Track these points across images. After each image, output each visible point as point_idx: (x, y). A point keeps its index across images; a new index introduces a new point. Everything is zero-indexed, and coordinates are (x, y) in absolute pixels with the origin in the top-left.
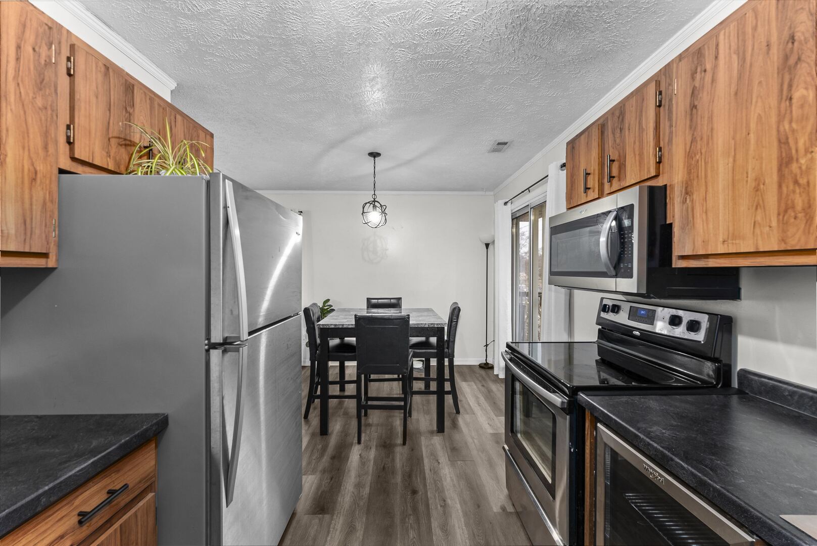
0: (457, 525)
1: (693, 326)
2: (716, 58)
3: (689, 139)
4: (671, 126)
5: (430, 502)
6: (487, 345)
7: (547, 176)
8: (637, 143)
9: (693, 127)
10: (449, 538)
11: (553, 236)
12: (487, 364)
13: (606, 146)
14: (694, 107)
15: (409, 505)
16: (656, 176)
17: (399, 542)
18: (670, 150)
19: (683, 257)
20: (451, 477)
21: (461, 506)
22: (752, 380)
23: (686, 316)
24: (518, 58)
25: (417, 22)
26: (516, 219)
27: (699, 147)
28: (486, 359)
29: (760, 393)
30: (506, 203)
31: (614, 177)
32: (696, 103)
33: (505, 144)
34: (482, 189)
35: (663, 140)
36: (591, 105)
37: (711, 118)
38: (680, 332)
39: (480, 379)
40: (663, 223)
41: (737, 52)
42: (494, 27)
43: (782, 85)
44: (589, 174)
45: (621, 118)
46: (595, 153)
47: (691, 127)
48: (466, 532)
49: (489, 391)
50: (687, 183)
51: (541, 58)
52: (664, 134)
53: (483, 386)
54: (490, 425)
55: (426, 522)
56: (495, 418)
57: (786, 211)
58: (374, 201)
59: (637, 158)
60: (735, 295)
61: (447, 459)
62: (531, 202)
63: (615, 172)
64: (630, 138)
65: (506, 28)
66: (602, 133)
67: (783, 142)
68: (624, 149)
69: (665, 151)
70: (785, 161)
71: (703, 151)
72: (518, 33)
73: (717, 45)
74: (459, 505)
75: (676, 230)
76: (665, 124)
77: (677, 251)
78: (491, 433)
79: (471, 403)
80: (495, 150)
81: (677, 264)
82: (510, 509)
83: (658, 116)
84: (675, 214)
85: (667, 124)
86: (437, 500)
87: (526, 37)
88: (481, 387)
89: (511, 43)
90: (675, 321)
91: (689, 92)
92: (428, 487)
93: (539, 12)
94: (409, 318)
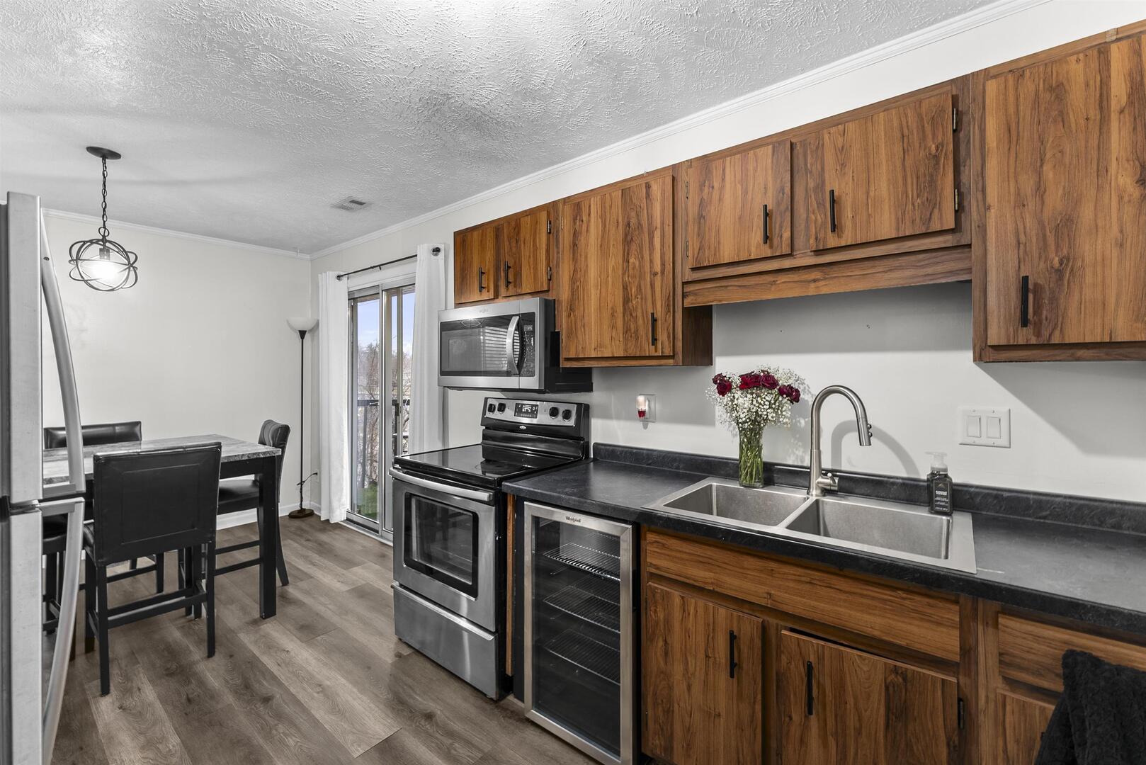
0: (350, 699)
1: (567, 415)
2: (589, 215)
3: (572, 268)
4: (558, 253)
5: (300, 697)
6: (302, 483)
7: (416, 256)
8: (532, 259)
9: (575, 260)
10: (347, 714)
11: (443, 333)
12: (302, 510)
13: (502, 251)
14: (575, 245)
15: (267, 717)
16: (548, 291)
17: (276, 759)
18: (558, 272)
19: (568, 359)
20: (315, 658)
21: (346, 678)
22: (601, 449)
23: (562, 408)
24: (419, 129)
25: (316, 44)
26: (354, 300)
27: (579, 276)
28: (301, 504)
29: (605, 458)
30: (339, 277)
31: (510, 283)
32: (577, 243)
33: (361, 204)
34: (295, 249)
35: (552, 262)
36: (471, 195)
37: (586, 257)
38: (558, 421)
39: (299, 533)
40: (553, 330)
41: (601, 218)
42: (407, 93)
43: (624, 252)
44: (484, 273)
45: (516, 230)
46: (490, 255)
47: (573, 258)
48: (365, 698)
49: (320, 544)
50: (571, 302)
51: (441, 139)
52: (553, 257)
53: (308, 540)
54: (342, 582)
55: (306, 718)
56: (345, 572)
57: (626, 332)
58: (104, 240)
59: (532, 271)
60: (589, 389)
61: (298, 641)
62: (382, 282)
63: (511, 279)
64: (526, 252)
65: (420, 100)
66: (497, 237)
67: (625, 288)
68: (520, 259)
69: (554, 270)
70: (626, 301)
71: (582, 280)
72: (429, 110)
73: (590, 206)
74: (343, 680)
75: (564, 337)
76: (553, 250)
77: (563, 354)
78: (348, 591)
79: (300, 567)
80: (342, 207)
81: (564, 364)
82: (406, 651)
83: (548, 239)
84: (563, 324)
85: (555, 250)
86: (309, 690)
87: (435, 116)
88: (305, 543)
89: (418, 114)
90: (554, 412)
91: (572, 232)
92: (286, 684)
93: (457, 104)
94: (220, 447)
